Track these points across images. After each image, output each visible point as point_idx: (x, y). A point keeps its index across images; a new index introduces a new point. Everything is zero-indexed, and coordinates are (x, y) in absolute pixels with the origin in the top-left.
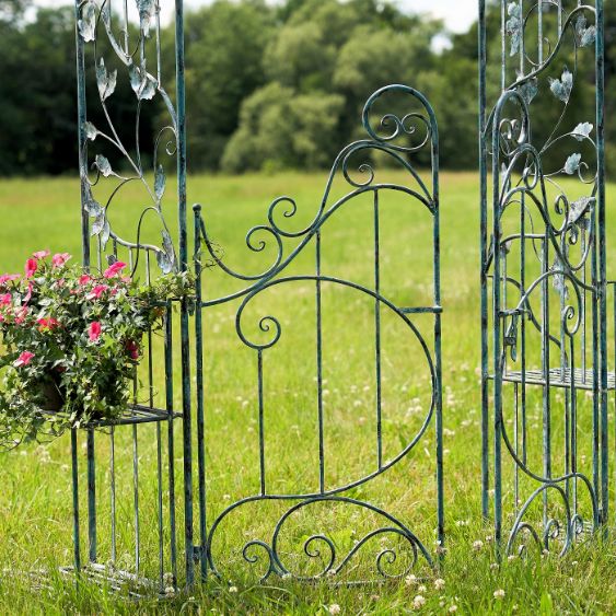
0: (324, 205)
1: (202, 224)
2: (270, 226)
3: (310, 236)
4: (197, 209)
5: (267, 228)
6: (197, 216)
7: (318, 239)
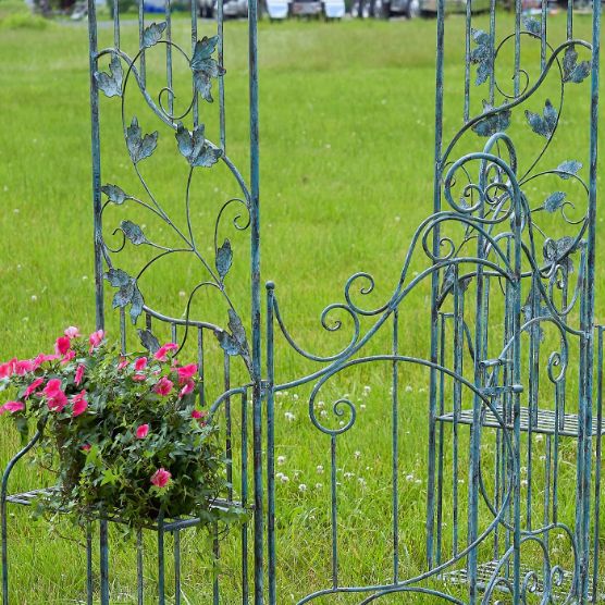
0: (402, 281)
1: (275, 303)
2: (346, 305)
3: (389, 313)
4: (270, 288)
5: (343, 307)
6: (270, 295)
7: (396, 317)
